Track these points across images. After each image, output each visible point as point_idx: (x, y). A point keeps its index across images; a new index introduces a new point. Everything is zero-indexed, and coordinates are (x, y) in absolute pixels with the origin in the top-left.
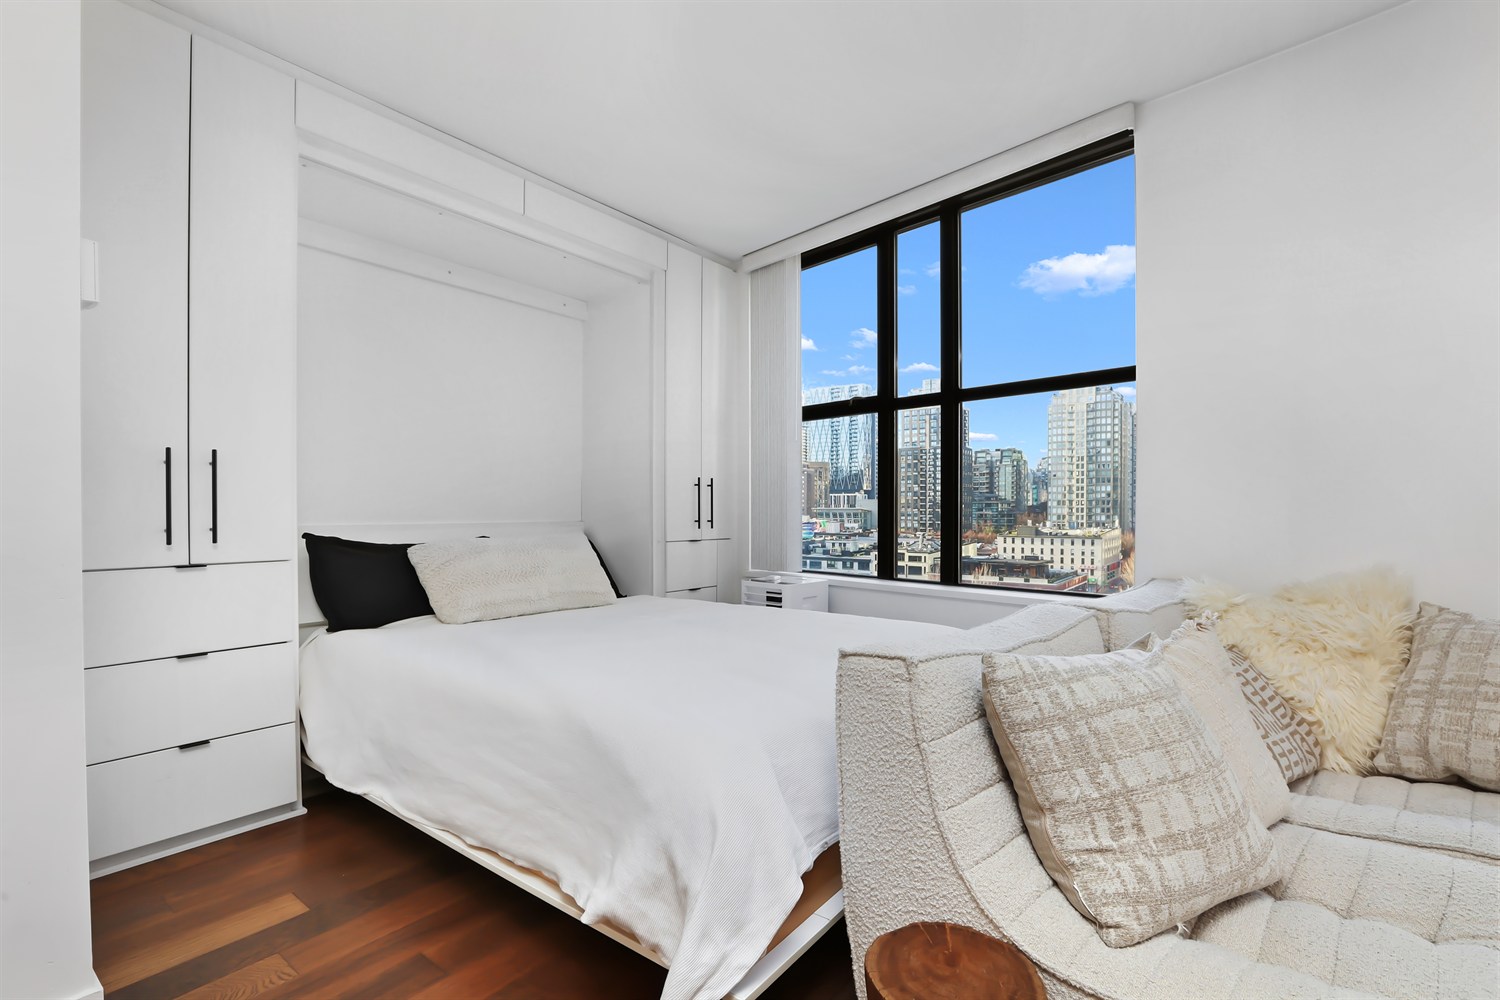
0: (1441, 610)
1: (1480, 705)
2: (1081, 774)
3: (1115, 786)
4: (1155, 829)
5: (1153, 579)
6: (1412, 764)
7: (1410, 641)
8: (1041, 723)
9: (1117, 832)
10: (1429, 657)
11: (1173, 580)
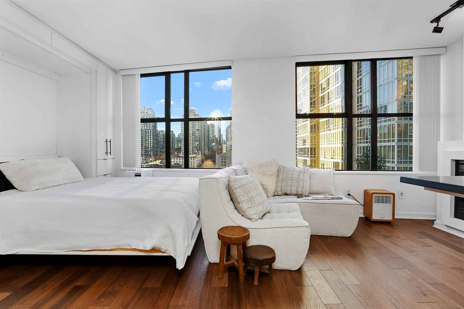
0: (282, 166)
1: (288, 181)
2: (246, 195)
3: (251, 197)
4: (256, 203)
5: (236, 164)
6: (280, 193)
7: (278, 172)
8: (239, 187)
9: (252, 204)
10: (281, 174)
11: (241, 164)
